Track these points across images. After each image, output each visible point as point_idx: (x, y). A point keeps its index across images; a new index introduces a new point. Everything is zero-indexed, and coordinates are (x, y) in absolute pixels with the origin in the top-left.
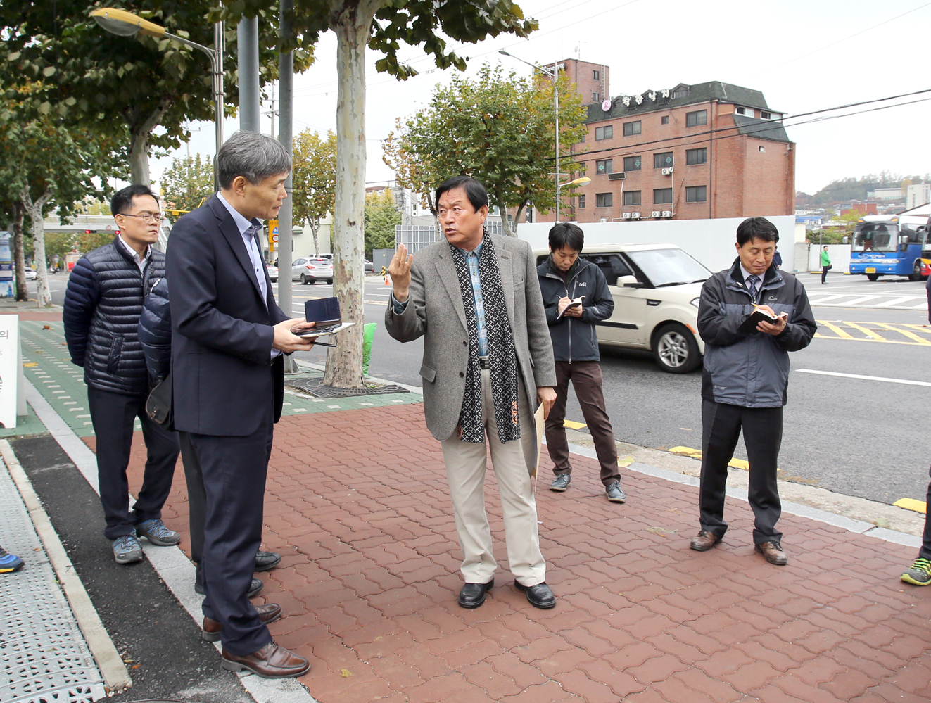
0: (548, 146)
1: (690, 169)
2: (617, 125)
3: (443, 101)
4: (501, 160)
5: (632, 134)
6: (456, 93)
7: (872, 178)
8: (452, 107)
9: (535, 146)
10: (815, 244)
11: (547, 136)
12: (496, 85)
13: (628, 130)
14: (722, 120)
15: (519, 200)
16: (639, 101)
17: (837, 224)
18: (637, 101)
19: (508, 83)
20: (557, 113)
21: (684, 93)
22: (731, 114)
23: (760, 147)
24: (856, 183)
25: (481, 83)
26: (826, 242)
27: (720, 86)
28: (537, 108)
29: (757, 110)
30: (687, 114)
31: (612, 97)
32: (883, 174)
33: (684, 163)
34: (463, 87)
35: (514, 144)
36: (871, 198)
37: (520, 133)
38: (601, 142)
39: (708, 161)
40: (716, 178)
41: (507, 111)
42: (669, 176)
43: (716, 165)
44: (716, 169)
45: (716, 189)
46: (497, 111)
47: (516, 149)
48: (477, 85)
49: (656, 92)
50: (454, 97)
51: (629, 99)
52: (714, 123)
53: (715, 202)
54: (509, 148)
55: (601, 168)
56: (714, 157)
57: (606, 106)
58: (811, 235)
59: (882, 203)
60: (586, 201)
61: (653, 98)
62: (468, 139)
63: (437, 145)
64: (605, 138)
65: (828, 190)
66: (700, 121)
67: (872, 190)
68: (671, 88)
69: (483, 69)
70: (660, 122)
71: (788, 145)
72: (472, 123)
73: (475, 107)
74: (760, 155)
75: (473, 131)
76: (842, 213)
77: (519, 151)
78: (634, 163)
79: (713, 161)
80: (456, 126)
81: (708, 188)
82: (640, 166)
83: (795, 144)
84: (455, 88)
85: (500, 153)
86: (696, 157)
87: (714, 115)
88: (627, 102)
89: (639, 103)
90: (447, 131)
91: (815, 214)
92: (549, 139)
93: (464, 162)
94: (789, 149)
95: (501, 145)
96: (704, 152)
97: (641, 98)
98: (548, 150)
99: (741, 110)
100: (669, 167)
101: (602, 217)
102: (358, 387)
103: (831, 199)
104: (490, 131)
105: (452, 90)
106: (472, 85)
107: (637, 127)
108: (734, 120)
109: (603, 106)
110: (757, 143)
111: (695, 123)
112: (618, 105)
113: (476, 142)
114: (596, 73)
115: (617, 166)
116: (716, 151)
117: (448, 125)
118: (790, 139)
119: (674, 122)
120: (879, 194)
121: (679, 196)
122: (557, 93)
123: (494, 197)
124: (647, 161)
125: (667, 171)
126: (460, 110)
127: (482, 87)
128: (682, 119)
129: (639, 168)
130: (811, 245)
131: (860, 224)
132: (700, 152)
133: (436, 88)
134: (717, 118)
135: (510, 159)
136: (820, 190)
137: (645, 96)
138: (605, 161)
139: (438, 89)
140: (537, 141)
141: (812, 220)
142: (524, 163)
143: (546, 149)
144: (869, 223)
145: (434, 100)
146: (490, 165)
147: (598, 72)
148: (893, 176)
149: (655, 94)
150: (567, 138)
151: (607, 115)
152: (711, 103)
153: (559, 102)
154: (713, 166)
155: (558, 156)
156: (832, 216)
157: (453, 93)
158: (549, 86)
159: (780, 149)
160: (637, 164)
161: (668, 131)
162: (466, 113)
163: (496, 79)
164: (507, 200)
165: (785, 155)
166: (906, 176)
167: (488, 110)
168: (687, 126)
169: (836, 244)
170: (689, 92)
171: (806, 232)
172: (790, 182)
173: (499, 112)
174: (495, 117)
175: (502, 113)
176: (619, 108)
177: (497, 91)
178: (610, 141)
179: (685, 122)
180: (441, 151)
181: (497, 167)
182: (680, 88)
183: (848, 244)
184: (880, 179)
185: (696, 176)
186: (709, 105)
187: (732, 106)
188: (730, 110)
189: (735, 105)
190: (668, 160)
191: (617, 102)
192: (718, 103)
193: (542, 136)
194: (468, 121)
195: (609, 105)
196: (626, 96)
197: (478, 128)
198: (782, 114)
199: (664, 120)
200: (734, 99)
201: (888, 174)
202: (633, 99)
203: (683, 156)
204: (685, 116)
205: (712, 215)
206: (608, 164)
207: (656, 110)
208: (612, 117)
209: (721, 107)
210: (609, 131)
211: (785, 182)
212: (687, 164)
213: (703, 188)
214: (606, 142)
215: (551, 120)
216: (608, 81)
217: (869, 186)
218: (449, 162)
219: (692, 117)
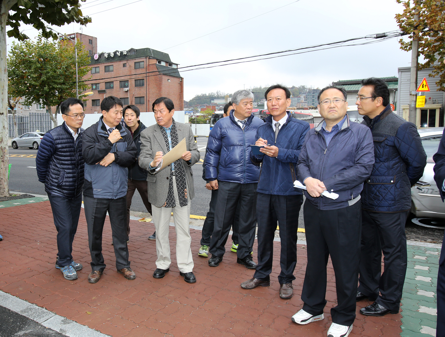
0: (72, 76)
1: (137, 89)
2: (102, 67)
3: (16, 51)
4: (49, 82)
5: (109, 71)
6: (24, 47)
7: (213, 94)
8: (22, 54)
9: (65, 76)
10: (193, 124)
11: (72, 71)
12: (46, 44)
13: (107, 69)
14: (151, 66)
15: (58, 102)
16: (112, 55)
17: (202, 115)
18: (111, 55)
19: (52, 44)
20: (77, 60)
21: (133, 53)
22: (155, 64)
23: (168, 79)
24: (206, 96)
25: (38, 42)
26: (198, 123)
27: (150, 50)
28: (66, 57)
29: (166, 62)
30: (135, 63)
31: (99, 53)
32: (217, 93)
33: (134, 86)
34: (28, 44)
35: (55, 75)
36: (213, 103)
37: (58, 69)
38: (94, 75)
39: (145, 85)
40: (149, 93)
41: (51, 57)
42: (127, 92)
43: (149, 87)
44: (149, 89)
45: (149, 98)
46: (46, 57)
47: (56, 77)
48: (34, 44)
49: (120, 52)
50: (23, 49)
51: (107, 55)
52: (147, 67)
53: (149, 104)
54: (53, 76)
55: (94, 87)
56: (148, 83)
57: (96, 57)
58: (191, 120)
59: (218, 105)
60: (87, 103)
61: (119, 54)
62: (30, 71)
63: (14, 73)
64: (96, 73)
65: (195, 100)
66: (141, 66)
67: (213, 100)
68: (127, 50)
69: (39, 36)
70: (123, 66)
71: (180, 79)
72: (33, 63)
73: (33, 54)
74: (168, 83)
75: (33, 67)
76: (202, 110)
77: (58, 78)
78: (110, 85)
79: (147, 85)
80: (24, 64)
81: (145, 97)
82: (113, 86)
83: (183, 78)
84: (23, 44)
85: (48, 79)
86: (139, 83)
87: (147, 64)
88: (106, 55)
89: (112, 57)
90: (19, 66)
91: (190, 110)
92: (73, 73)
93: (29, 82)
94: (180, 80)
95: (49, 74)
96: (143, 81)
97: (113, 54)
98: (72, 78)
99: (159, 62)
100: (127, 87)
101: (95, 111)
102: (7, 196)
103: (196, 103)
104: (42, 67)
105: (21, 45)
106: (32, 43)
107: (111, 68)
108: (157, 67)
109: (95, 57)
110: (167, 78)
111: (139, 67)
112: (102, 57)
113: (35, 72)
114: (91, 41)
115: (102, 87)
116: (149, 80)
117: (19, 63)
118: (181, 76)
119: (129, 66)
120: (216, 101)
121: (132, 101)
122: (76, 50)
123: (45, 101)
124: (116, 84)
125: (126, 89)
126: (26, 56)
127: (38, 44)
128: (133, 65)
129: (113, 88)
130: (192, 124)
131: (213, 115)
132: (141, 81)
133: (13, 44)
134: (149, 65)
135: (53, 82)
136: (191, 99)
137: (115, 53)
138: (96, 84)
139: (14, 44)
140: (67, 73)
141: (189, 113)
142: (61, 84)
143: (71, 77)
144: (217, 114)
145: (12, 50)
146: (43, 84)
147: (92, 40)
148: (221, 94)
149: (120, 53)
150: (81, 72)
151: (97, 62)
152: (146, 58)
153: (78, 54)
154: (147, 88)
155: (77, 81)
156: (197, 111)
157: (22, 47)
158: (72, 46)
159: (177, 81)
160: (112, 85)
161: (126, 71)
162: (29, 58)
163: (45, 41)
164: (52, 102)
165: (179, 83)
166: (227, 94)
167: (41, 56)
168: (135, 68)
169: (202, 124)
170: (136, 53)
171: (189, 119)
172: (181, 96)
173: (47, 58)
174: (44, 60)
175: (49, 58)
176: (102, 58)
177: (46, 47)
178: (98, 74)
179: (134, 67)
180: (16, 77)
181: (47, 86)
182: (132, 50)
183: (209, 123)
184: (216, 95)
185: (139, 92)
186: (145, 59)
187: (156, 60)
188: (154, 62)
189: (157, 59)
190: (126, 84)
191: (101, 55)
192: (149, 58)
193: (69, 71)
194: (30, 62)
195: (98, 57)
196: (105, 53)
197: (36, 65)
198: (177, 65)
199: (124, 65)
200: (156, 57)
201: (220, 93)
202: (109, 54)
203: (133, 82)
204: (134, 64)
205: (147, 110)
206: (97, 85)
207: (120, 60)
208: (99, 63)
209: (150, 60)
210: (97, 70)
211: (179, 96)
212: (135, 86)
213: (143, 98)
214: (96, 75)
215: (74, 63)
216: (97, 45)
217: (212, 98)
218: (21, 82)
219: (137, 64)
